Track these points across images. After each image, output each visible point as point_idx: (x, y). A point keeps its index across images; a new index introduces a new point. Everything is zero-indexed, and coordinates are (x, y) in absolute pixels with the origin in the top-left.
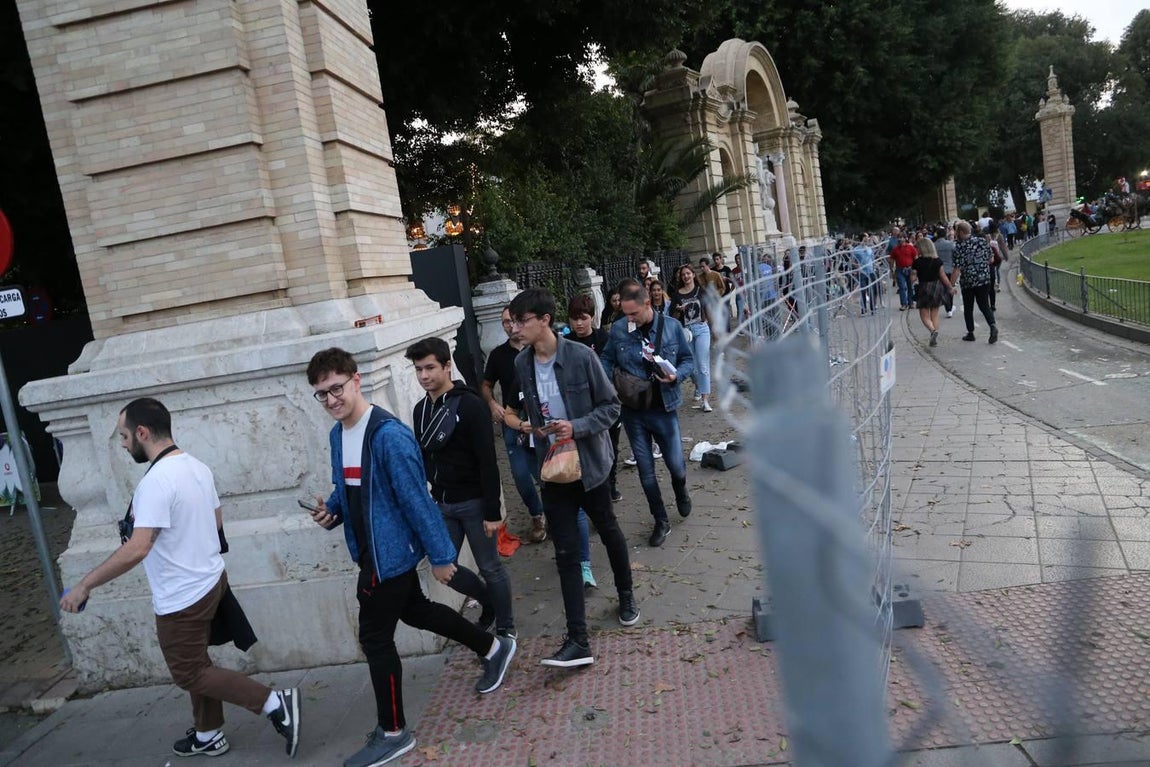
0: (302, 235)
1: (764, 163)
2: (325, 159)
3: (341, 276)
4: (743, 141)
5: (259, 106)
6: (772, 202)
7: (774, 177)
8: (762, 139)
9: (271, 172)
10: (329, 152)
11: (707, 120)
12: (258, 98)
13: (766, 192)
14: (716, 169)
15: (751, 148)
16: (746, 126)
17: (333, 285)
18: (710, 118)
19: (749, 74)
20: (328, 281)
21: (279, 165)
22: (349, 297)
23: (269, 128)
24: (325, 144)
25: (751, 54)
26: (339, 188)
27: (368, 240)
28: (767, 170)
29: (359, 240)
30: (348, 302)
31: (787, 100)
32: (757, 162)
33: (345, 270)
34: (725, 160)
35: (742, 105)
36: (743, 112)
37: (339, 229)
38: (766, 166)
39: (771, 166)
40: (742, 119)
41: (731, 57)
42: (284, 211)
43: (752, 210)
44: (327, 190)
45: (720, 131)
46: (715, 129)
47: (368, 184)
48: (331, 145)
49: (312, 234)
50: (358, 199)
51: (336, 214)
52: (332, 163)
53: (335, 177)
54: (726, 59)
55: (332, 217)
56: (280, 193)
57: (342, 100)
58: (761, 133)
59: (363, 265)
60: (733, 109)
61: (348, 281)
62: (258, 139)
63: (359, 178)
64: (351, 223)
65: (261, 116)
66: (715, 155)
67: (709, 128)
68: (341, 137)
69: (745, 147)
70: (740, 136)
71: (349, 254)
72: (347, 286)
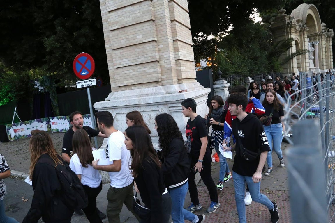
0: (166, 66)
1: (311, 44)
2: (174, 45)
3: (176, 78)
4: (304, 37)
5: (157, 30)
6: (313, 57)
7: (314, 49)
8: (311, 36)
9: (159, 48)
10: (175, 43)
11: (292, 31)
12: (156, 28)
13: (311, 54)
14: (294, 47)
15: (307, 40)
16: (305, 33)
17: (174, 80)
18: (293, 30)
19: (308, 15)
20: (172, 79)
21: (161, 46)
22: (178, 84)
23: (159, 36)
24: (174, 40)
25: (309, 9)
26: (177, 53)
27: (184, 68)
28: (312, 47)
29: (182, 68)
30: (178, 85)
31: (322, 23)
32: (308, 44)
33: (177, 76)
34: (297, 44)
35: (304, 26)
36: (305, 28)
37: (176, 64)
38: (312, 45)
39: (313, 46)
40: (304, 30)
41: (302, 9)
42: (162, 59)
43: (305, 60)
44: (174, 53)
45: (296, 34)
46: (294, 34)
47: (185, 52)
48: (176, 41)
49: (169, 66)
50: (182, 56)
51: (176, 60)
52: (175, 46)
53: (176, 50)
54: (300, 11)
55: (175, 61)
56: (161, 54)
57: (179, 28)
58: (311, 35)
59: (183, 75)
60: (301, 27)
61: (178, 79)
62: (156, 40)
63: (183, 50)
64: (180, 63)
65: (157, 33)
66: (294, 43)
67: (292, 33)
68: (178, 38)
69: (304, 40)
70: (303, 36)
71: (179, 72)
72: (177, 81)
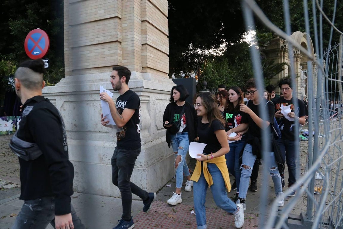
0: (128, 49)
1: (303, 73)
2: (141, 26)
3: (140, 65)
4: (297, 64)
5: (122, 6)
6: (305, 85)
7: (306, 77)
8: (304, 65)
9: (122, 27)
10: (143, 24)
11: (285, 55)
12: (122, 3)
13: (303, 82)
14: (286, 71)
15: (299, 66)
16: (299, 59)
17: (135, 66)
18: (286, 54)
19: (302, 43)
20: (134, 65)
21: (125, 25)
22: (142, 73)
23: (124, 13)
24: (142, 21)
25: (303, 37)
26: (144, 36)
27: (152, 56)
28: (304, 75)
29: (148, 54)
30: (141, 74)
31: (315, 53)
32: (301, 72)
33: (142, 63)
34: (289, 69)
35: (298, 52)
36: (298, 54)
37: (142, 49)
38: (304, 74)
39: (305, 74)
40: (297, 57)
41: (296, 36)
42: (124, 40)
43: (297, 87)
44: (140, 36)
45: (289, 59)
46: (287, 58)
47: (156, 39)
48: (144, 22)
49: (132, 48)
50: (151, 41)
51: (142, 45)
52: (143, 28)
53: (143, 32)
54: (294, 37)
55: (141, 45)
56: (124, 34)
57: (151, 9)
58: (304, 63)
59: (148, 62)
60: (295, 53)
61: (143, 67)
62: (120, 16)
63: (153, 35)
64: (146, 48)
65: (122, 9)
66: (286, 67)
67: (285, 58)
68: (148, 20)
69: (297, 66)
70: (296, 62)
71: (144, 58)
72: (142, 69)
